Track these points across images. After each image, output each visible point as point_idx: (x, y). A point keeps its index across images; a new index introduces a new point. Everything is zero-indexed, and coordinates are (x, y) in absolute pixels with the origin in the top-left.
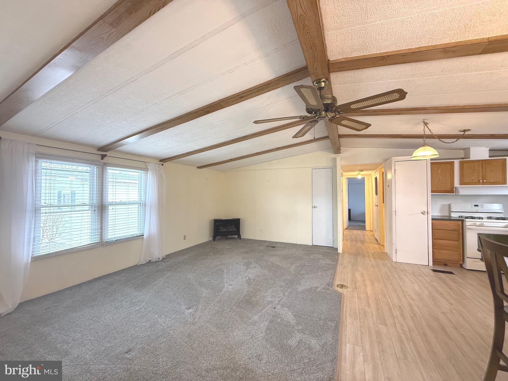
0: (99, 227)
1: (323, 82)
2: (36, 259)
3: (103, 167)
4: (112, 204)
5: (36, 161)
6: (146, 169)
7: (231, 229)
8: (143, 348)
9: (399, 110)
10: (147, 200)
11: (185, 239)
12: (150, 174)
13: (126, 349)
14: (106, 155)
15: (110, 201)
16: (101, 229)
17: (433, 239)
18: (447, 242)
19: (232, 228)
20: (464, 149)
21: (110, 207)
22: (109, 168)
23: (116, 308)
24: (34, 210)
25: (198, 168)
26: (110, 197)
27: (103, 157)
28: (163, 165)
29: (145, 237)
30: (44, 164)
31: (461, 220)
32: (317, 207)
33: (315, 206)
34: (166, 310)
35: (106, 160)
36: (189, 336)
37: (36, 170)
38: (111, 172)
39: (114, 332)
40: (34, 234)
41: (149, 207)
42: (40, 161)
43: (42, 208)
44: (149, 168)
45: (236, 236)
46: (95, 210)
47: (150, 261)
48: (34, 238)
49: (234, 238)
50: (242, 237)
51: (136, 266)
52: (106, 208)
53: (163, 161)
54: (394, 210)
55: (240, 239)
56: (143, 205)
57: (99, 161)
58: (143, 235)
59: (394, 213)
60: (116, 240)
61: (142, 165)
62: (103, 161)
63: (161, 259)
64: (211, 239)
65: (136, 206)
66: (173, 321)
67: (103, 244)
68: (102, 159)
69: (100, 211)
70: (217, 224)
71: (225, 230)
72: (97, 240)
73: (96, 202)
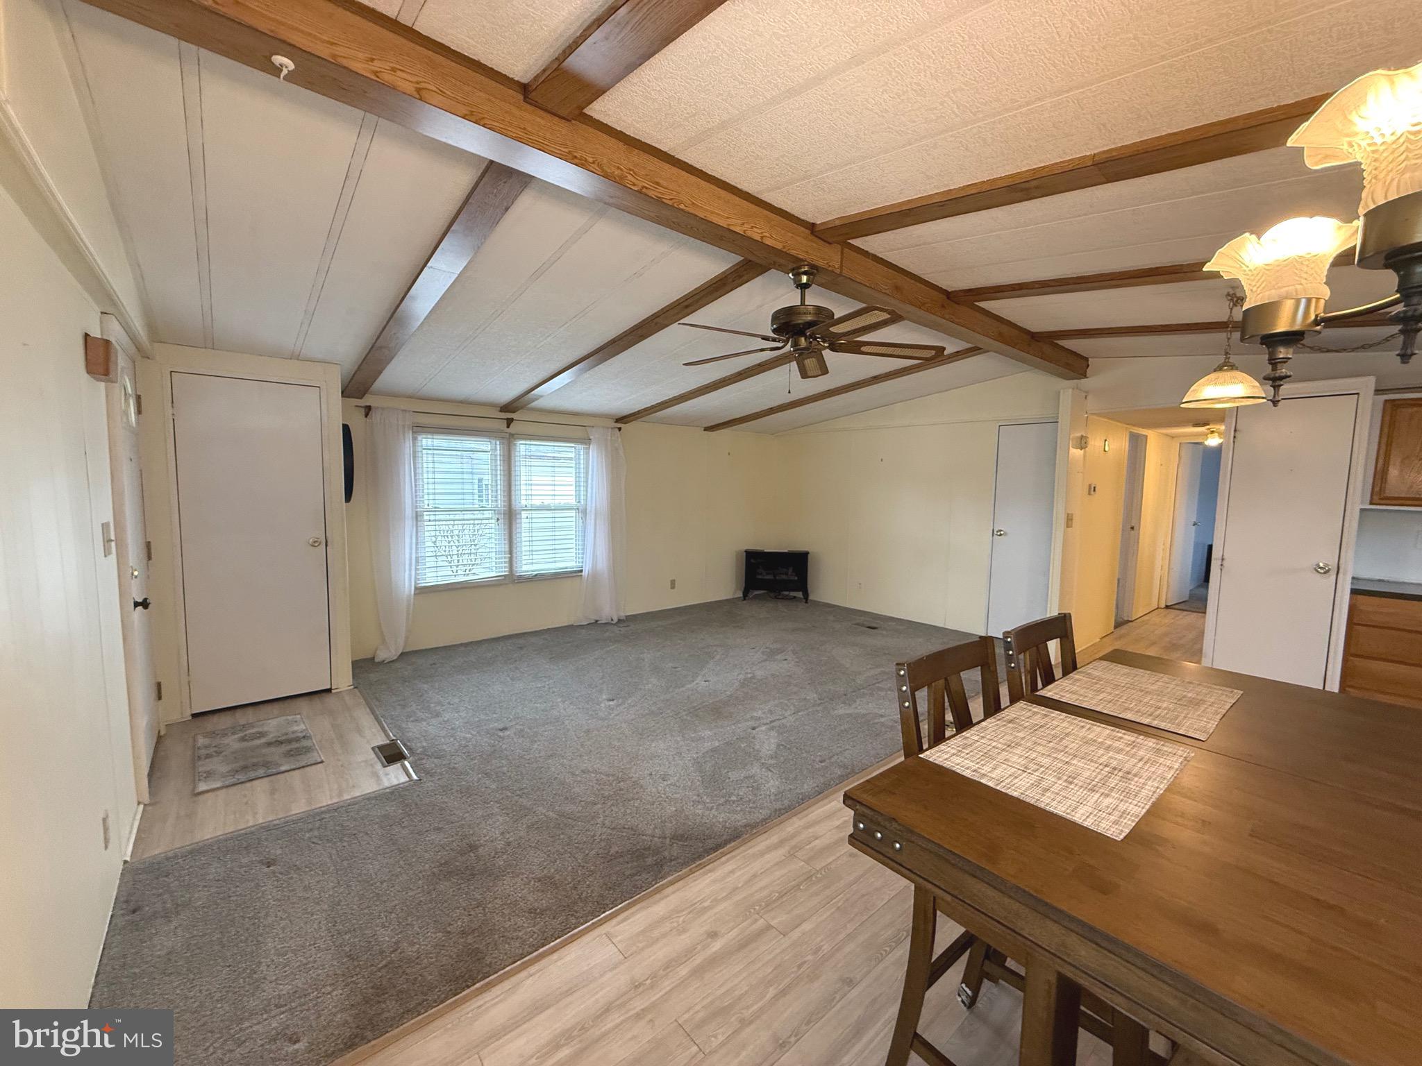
0: (507, 549)
1: (805, 273)
2: (422, 591)
3: (509, 440)
4: (526, 509)
5: (415, 439)
6: (586, 441)
7: (784, 577)
8: (522, 730)
9: (1109, 278)
10: (589, 503)
11: (673, 586)
12: (594, 451)
13: (501, 726)
14: (512, 420)
15: (524, 503)
16: (511, 552)
19: (787, 574)
21: (524, 514)
22: (521, 442)
23: (512, 679)
24: (414, 515)
25: (706, 429)
26: (523, 497)
27: (509, 421)
28: (620, 429)
29: (585, 573)
30: (425, 441)
32: (1005, 534)
33: (999, 531)
34: (577, 695)
35: (514, 428)
36: (588, 731)
37: (414, 452)
38: (523, 448)
39: (497, 706)
40: (417, 553)
41: (593, 517)
42: (420, 438)
43: (425, 513)
44: (591, 437)
45: (800, 594)
46: (498, 519)
47: (597, 621)
48: (417, 559)
49: (795, 597)
50: (811, 597)
51: (571, 627)
52: (518, 516)
53: (623, 419)
55: (806, 602)
56: (583, 512)
57: (502, 432)
58: (581, 571)
59: (1215, 565)
60: (536, 575)
61: (579, 433)
62: (509, 430)
63: (615, 620)
64: (740, 594)
65: (573, 513)
66: (577, 711)
67: (513, 580)
68: (508, 427)
69: (507, 521)
70: (752, 561)
71: (770, 577)
72: (504, 571)
73: (501, 504)
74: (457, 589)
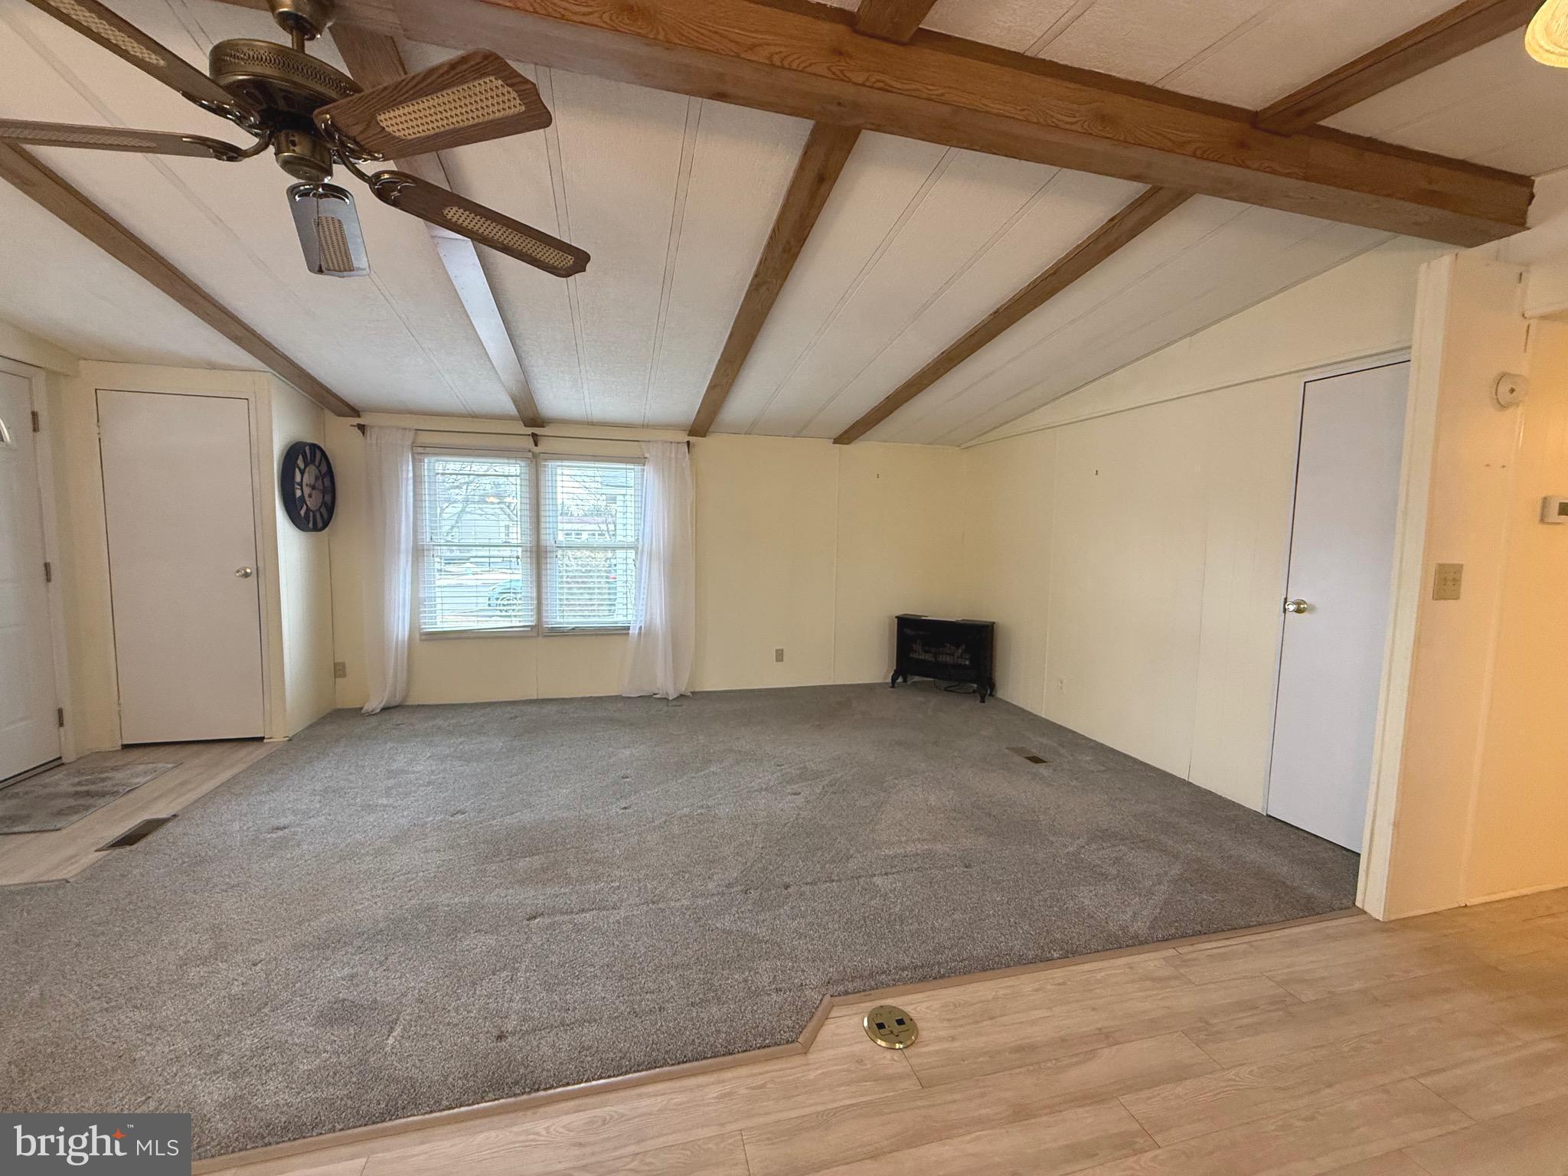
0: (535, 595)
2: (428, 637)
3: (535, 463)
5: (416, 463)
6: (640, 460)
11: (780, 659)
12: (649, 469)
15: (557, 539)
16: (538, 599)
19: (955, 653)
21: (558, 553)
22: (554, 464)
25: (836, 441)
26: (557, 532)
27: (537, 438)
28: (689, 443)
29: (633, 630)
33: (1298, 602)
35: (543, 445)
37: (416, 478)
38: (556, 471)
43: (435, 548)
44: (647, 455)
46: (523, 558)
51: (617, 697)
52: (550, 555)
53: (695, 430)
55: (983, 701)
57: (526, 451)
60: (573, 629)
61: (632, 449)
62: (536, 449)
64: (887, 678)
65: (627, 553)
67: (541, 632)
68: (536, 445)
69: (534, 561)
70: (908, 631)
71: (929, 657)
72: (530, 620)
73: (527, 540)
74: (468, 638)
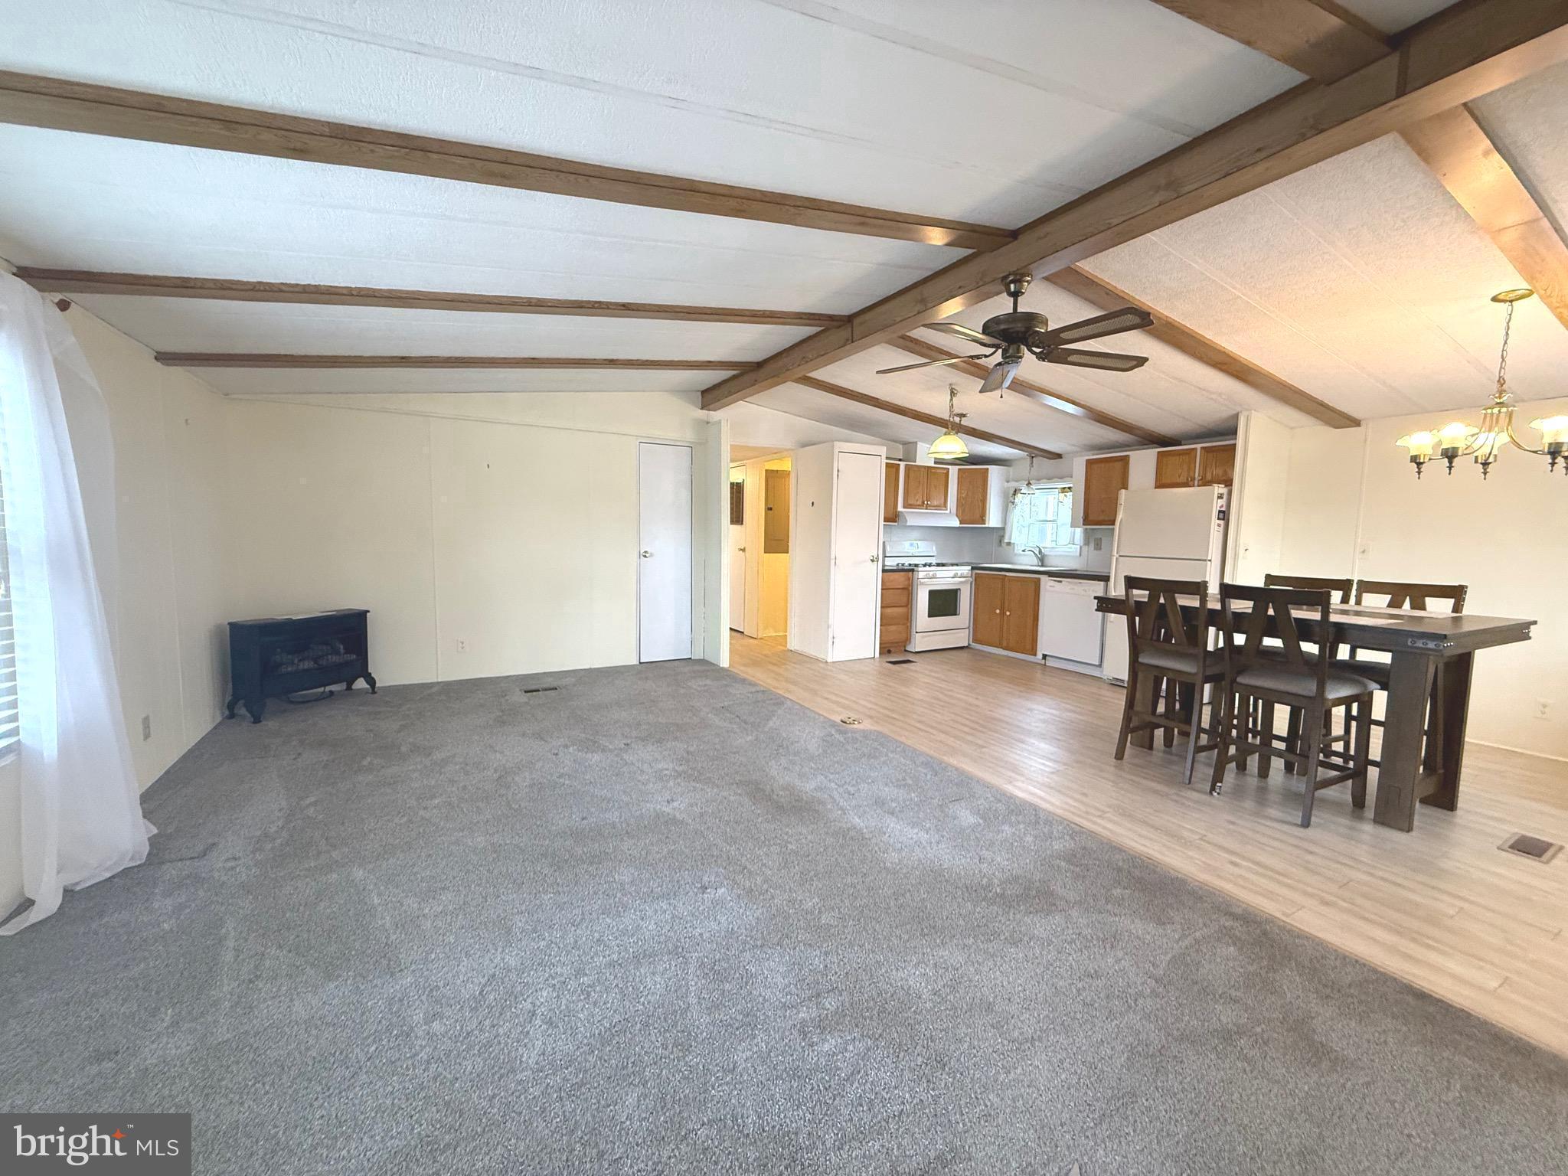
7: (335, 659)
17: (882, 607)
18: (896, 609)
19: (337, 653)
20: (905, 444)
28: (62, 306)
31: (911, 570)
32: (652, 555)
33: (646, 552)
54: (833, 556)
55: (375, 693)
59: (833, 562)
